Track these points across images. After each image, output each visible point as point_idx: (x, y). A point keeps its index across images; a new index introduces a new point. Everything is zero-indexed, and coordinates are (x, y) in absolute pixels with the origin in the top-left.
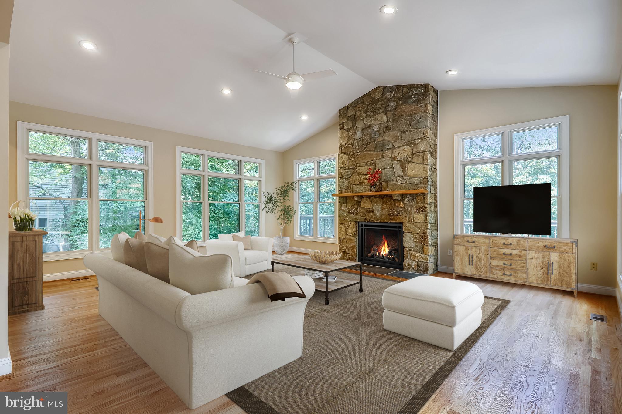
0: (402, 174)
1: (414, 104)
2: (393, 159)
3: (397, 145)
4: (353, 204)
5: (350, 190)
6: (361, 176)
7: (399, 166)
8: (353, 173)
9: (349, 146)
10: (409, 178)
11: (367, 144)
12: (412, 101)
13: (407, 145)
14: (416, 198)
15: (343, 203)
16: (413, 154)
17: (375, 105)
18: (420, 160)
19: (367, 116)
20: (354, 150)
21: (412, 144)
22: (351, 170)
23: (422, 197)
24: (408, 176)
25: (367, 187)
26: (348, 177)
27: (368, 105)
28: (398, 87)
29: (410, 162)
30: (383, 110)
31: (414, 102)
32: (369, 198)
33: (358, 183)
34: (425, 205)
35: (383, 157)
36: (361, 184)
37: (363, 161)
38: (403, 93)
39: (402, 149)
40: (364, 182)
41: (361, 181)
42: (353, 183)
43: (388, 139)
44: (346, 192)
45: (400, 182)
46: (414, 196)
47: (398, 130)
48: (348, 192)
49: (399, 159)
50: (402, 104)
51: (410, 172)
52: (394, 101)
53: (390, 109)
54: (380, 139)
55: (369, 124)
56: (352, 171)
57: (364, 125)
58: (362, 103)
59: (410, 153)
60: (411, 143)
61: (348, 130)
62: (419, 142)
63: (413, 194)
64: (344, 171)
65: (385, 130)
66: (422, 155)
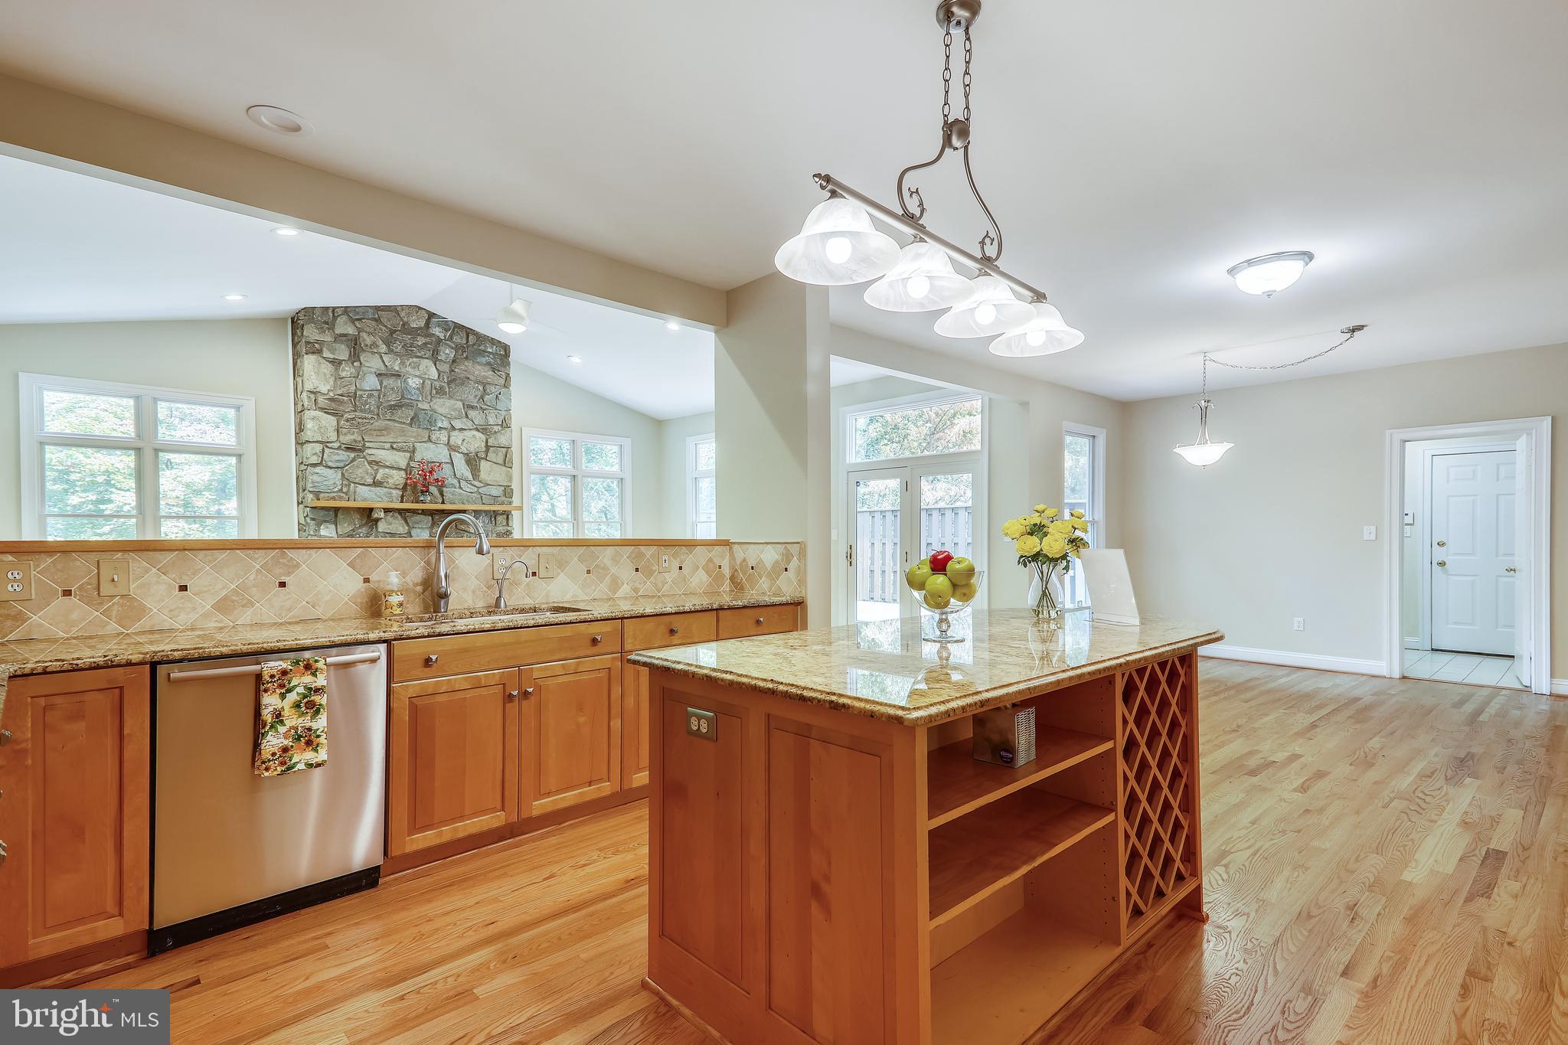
0: (470, 477)
1: (488, 368)
2: (452, 448)
3: (458, 424)
4: (355, 524)
5: (346, 493)
6: (376, 467)
7: (463, 461)
8: (354, 460)
9: (343, 400)
10: (482, 485)
11: (393, 408)
12: (484, 360)
13: (477, 430)
14: (495, 519)
15: (326, 521)
16: (487, 447)
17: (410, 337)
18: (500, 460)
19: (390, 351)
20: (355, 411)
21: (484, 430)
22: (346, 451)
23: (505, 516)
24: (480, 482)
25: (394, 491)
26: (341, 465)
27: (392, 332)
28: (459, 327)
29: (483, 458)
30: (429, 354)
31: (489, 364)
32: (400, 514)
33: (370, 481)
34: (509, 528)
35: (430, 440)
36: (376, 484)
37: (382, 439)
38: (467, 341)
39: (467, 433)
40: (387, 482)
41: (379, 477)
42: (357, 481)
43: (441, 410)
44: (334, 498)
45: (468, 490)
46: (494, 515)
47: (461, 400)
48: (341, 498)
49: (464, 449)
50: (466, 358)
51: (483, 475)
52: (452, 348)
53: (442, 356)
54: (425, 406)
55: (397, 368)
56: (352, 455)
57: (383, 367)
58: (378, 320)
59: (483, 444)
60: (486, 429)
61: (336, 363)
62: (499, 432)
63: (490, 511)
64: (327, 451)
65: (434, 392)
66: (504, 452)
